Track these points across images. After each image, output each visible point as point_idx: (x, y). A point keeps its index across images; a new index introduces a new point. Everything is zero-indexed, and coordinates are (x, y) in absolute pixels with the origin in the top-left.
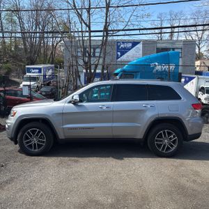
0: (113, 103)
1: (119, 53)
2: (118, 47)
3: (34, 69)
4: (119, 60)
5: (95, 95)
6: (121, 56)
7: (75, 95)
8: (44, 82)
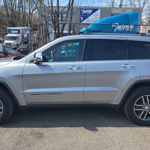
0: (85, 63)
1: (82, 18)
2: (81, 12)
3: (14, 30)
4: (82, 23)
5: (63, 52)
6: (83, 20)
7: (38, 53)
8: (22, 40)
